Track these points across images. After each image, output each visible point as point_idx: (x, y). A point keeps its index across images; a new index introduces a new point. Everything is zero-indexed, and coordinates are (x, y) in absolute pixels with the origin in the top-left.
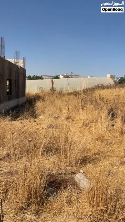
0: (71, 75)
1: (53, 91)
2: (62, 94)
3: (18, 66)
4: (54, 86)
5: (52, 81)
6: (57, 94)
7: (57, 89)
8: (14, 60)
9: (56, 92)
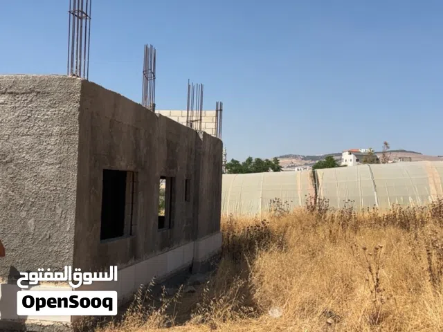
0: (384, 153)
1: (317, 209)
2: (349, 222)
3: (196, 133)
4: (321, 194)
5: (314, 177)
6: (333, 221)
7: (331, 205)
8: (185, 113)
9: (328, 214)
